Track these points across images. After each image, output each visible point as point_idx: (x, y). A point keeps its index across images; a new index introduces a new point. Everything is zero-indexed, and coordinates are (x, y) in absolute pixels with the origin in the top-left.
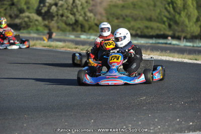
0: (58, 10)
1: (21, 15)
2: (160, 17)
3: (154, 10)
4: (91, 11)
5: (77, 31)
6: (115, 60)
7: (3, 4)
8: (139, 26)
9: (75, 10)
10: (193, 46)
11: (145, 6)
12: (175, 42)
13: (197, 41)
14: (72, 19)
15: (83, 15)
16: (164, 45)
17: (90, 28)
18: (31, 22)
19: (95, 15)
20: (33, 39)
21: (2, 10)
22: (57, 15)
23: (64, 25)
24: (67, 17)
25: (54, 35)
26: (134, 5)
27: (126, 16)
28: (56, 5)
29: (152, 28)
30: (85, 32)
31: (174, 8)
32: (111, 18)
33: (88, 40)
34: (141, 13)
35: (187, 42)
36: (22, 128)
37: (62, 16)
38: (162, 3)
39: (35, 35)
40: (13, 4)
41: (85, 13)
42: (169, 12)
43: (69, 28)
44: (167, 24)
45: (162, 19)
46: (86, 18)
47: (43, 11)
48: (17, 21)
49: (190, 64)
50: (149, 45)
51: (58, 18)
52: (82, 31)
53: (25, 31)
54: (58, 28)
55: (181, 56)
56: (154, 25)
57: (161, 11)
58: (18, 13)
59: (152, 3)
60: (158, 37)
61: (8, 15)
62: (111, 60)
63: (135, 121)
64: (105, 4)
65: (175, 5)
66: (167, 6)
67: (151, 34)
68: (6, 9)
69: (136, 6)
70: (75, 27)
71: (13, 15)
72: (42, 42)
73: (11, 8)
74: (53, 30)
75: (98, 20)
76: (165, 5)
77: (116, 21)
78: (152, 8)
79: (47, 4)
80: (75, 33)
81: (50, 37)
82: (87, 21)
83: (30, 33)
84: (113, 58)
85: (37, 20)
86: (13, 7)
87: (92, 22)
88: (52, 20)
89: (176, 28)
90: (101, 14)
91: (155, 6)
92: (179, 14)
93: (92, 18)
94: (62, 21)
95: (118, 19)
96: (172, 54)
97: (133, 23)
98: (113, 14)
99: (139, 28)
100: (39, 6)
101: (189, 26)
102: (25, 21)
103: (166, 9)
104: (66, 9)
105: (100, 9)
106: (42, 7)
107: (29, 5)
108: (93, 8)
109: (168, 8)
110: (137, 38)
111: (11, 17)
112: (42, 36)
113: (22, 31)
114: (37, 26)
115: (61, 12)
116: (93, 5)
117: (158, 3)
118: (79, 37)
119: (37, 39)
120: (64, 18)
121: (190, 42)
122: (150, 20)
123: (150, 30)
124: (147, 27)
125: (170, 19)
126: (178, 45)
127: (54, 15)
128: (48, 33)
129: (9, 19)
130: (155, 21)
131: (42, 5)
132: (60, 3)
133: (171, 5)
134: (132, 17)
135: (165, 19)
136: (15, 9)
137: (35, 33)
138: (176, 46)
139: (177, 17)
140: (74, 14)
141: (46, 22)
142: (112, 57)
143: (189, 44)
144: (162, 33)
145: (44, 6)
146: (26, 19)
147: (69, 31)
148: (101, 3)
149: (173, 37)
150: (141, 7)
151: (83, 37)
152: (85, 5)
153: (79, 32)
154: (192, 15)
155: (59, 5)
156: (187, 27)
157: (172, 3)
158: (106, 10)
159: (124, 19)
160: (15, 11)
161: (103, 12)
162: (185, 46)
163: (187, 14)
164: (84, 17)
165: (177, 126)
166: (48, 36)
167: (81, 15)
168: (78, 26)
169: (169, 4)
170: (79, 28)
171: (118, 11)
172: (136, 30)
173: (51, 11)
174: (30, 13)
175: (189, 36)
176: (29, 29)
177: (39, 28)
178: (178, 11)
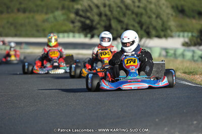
6: (132, 63)
62: (127, 63)
84: (129, 62)
142: (128, 60)
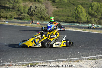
0: (35, 13)
1: (22, 14)
2: (72, 15)
3: (70, 13)
4: (47, 13)
5: (42, 20)
7: (15, 10)
8: (65, 18)
9: (41, 13)
10: (84, 26)
11: (67, 11)
12: (77, 24)
13: (86, 24)
14: (40, 16)
15: (44, 14)
16: (74, 25)
17: (47, 19)
18: (25, 17)
19: (49, 14)
20: (26, 23)
21: (15, 13)
22: (35, 14)
23: (37, 18)
24: (38, 15)
25: (34, 22)
26: (63, 11)
27: (60, 15)
28: (34, 11)
29: (69, 19)
30: (45, 20)
31: (77, 12)
32: (54, 15)
33: (46, 24)
34: (65, 14)
35: (82, 24)
36: (22, 55)
37: (36, 15)
38: (73, 10)
39: (27, 22)
40: (19, 10)
41: (45, 14)
42: (75, 13)
43: (39, 19)
44: (75, 17)
45: (73, 16)
46: (45, 16)
47: (30, 13)
48: (20, 17)
49: (83, 32)
50: (68, 25)
51: (35, 16)
52: (44, 20)
53: (23, 20)
54: (35, 19)
55: (80, 29)
56: (70, 18)
57: (73, 13)
58: (21, 14)
59: (69, 10)
60: (71, 22)
61: (17, 14)
63: (63, 53)
64: (52, 11)
65: (78, 11)
66: (75, 11)
67: (69, 21)
68: (16, 12)
69: (64, 11)
70: (41, 19)
71: (19, 14)
72: (30, 24)
73: (18, 12)
74: (33, 20)
75: (50, 16)
76: (74, 11)
77: (56, 17)
78: (69, 12)
79: (31, 11)
80: (41, 21)
81: (32, 22)
82: (46, 16)
83: (25, 21)
85: (27, 16)
86: (19, 11)
87: (47, 17)
88: (33, 16)
89: (78, 19)
90: (51, 14)
91: (70, 11)
92: (80, 14)
93: (48, 16)
94: (36, 16)
95: (57, 16)
96: (76, 29)
97: (62, 17)
98: (55, 14)
99: (65, 19)
100: (28, 11)
101: (83, 19)
102: (23, 17)
103: (74, 12)
104: (38, 12)
105: (50, 12)
106: (29, 12)
107: (25, 11)
108: (48, 12)
109: (75, 12)
110: (64, 23)
111: (18, 15)
112: (29, 22)
113: (22, 20)
114: (27, 18)
115: (36, 13)
116: (48, 11)
117: (71, 10)
118: (43, 22)
119: (28, 23)
120: (37, 16)
121: (83, 24)
122: (69, 16)
123: (68, 20)
124: (67, 19)
125: (76, 16)
126: (79, 25)
127: (34, 14)
128: (32, 21)
129: (17, 16)
130: (70, 17)
131: (29, 11)
132: (36, 10)
133: (76, 11)
134: (62, 15)
135: (74, 16)
136: (20, 12)
137: (27, 21)
138: (78, 26)
139: (79, 15)
140: (40, 14)
141: (31, 17)
143: (83, 25)
144: (73, 21)
145: (30, 11)
146: (24, 16)
147: (39, 20)
148: (51, 10)
149: (77, 23)
150: (65, 12)
151: (44, 22)
152: (45, 11)
153: (43, 21)
154: (84, 15)
155: (35, 11)
156: (82, 19)
157: (77, 10)
158: (52, 12)
159: (59, 16)
160: (19, 13)
161: (52, 13)
162: (81, 26)
163: (82, 14)
164: (44, 15)
165: (78, 55)
166: (31, 22)
167: (43, 15)
168: (42, 19)
169: (75, 10)
170: (43, 19)
171: (57, 13)
172: (63, 20)
173: (33, 13)
174: (25, 14)
175: (83, 22)
176: (25, 20)
177: (28, 19)
178: (79, 13)
